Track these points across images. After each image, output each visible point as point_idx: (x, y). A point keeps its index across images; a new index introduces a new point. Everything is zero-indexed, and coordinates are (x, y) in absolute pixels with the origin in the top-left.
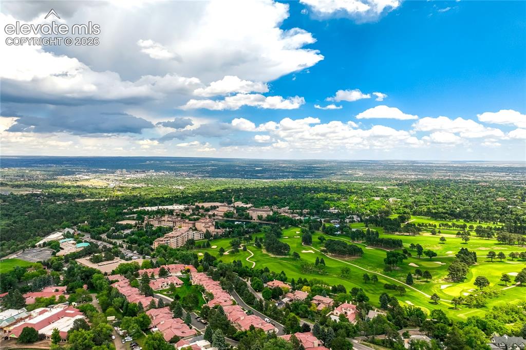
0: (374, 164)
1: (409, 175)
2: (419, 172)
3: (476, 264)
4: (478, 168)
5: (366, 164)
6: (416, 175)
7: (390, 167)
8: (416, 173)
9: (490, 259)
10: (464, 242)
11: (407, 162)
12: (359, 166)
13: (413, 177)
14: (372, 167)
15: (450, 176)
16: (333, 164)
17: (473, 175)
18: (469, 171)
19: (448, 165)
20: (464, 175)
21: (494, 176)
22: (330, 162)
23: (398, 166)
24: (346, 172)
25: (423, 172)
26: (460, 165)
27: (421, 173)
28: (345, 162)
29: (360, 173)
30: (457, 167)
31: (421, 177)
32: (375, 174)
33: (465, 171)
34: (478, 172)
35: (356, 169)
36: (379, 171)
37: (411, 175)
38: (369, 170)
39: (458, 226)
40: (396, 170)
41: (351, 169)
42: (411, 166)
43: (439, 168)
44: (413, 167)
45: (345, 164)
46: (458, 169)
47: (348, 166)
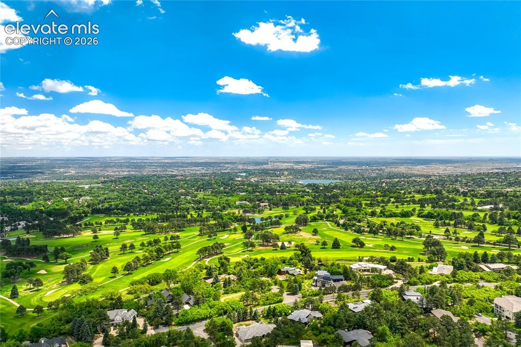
0: (92, 162)
1: (122, 171)
2: (132, 168)
3: (109, 258)
4: (183, 163)
5: (82, 161)
6: (130, 171)
7: (105, 163)
8: (130, 169)
9: (122, 252)
10: (116, 237)
11: (126, 158)
12: (74, 164)
13: (125, 173)
14: (88, 165)
15: (159, 171)
16: (45, 162)
17: (177, 170)
18: (175, 166)
19: (160, 161)
20: (171, 170)
21: (193, 170)
22: (42, 159)
23: (115, 163)
24: (57, 171)
25: (136, 168)
26: (170, 161)
27: (133, 170)
28: (59, 160)
29: (72, 172)
30: (168, 163)
31: (133, 173)
32: (89, 172)
33: (171, 166)
34: (182, 167)
35: (70, 167)
36: (93, 169)
37: (124, 171)
38: (84, 167)
39: (121, 221)
40: (111, 167)
41: (64, 167)
42: (128, 162)
43: (151, 164)
44: (130, 163)
45: (59, 162)
46: (167, 165)
47: (62, 164)
